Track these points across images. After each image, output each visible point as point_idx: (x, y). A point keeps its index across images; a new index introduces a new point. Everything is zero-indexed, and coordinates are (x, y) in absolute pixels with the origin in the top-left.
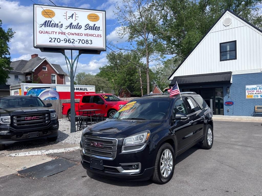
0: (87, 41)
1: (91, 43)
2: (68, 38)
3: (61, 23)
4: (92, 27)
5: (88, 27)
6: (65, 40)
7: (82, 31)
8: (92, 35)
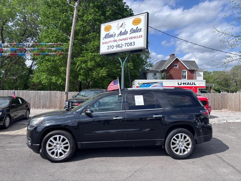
0: (131, 43)
1: (134, 44)
2: (118, 44)
3: (115, 33)
4: (135, 30)
5: (132, 31)
6: (117, 46)
7: (128, 36)
8: (135, 37)
